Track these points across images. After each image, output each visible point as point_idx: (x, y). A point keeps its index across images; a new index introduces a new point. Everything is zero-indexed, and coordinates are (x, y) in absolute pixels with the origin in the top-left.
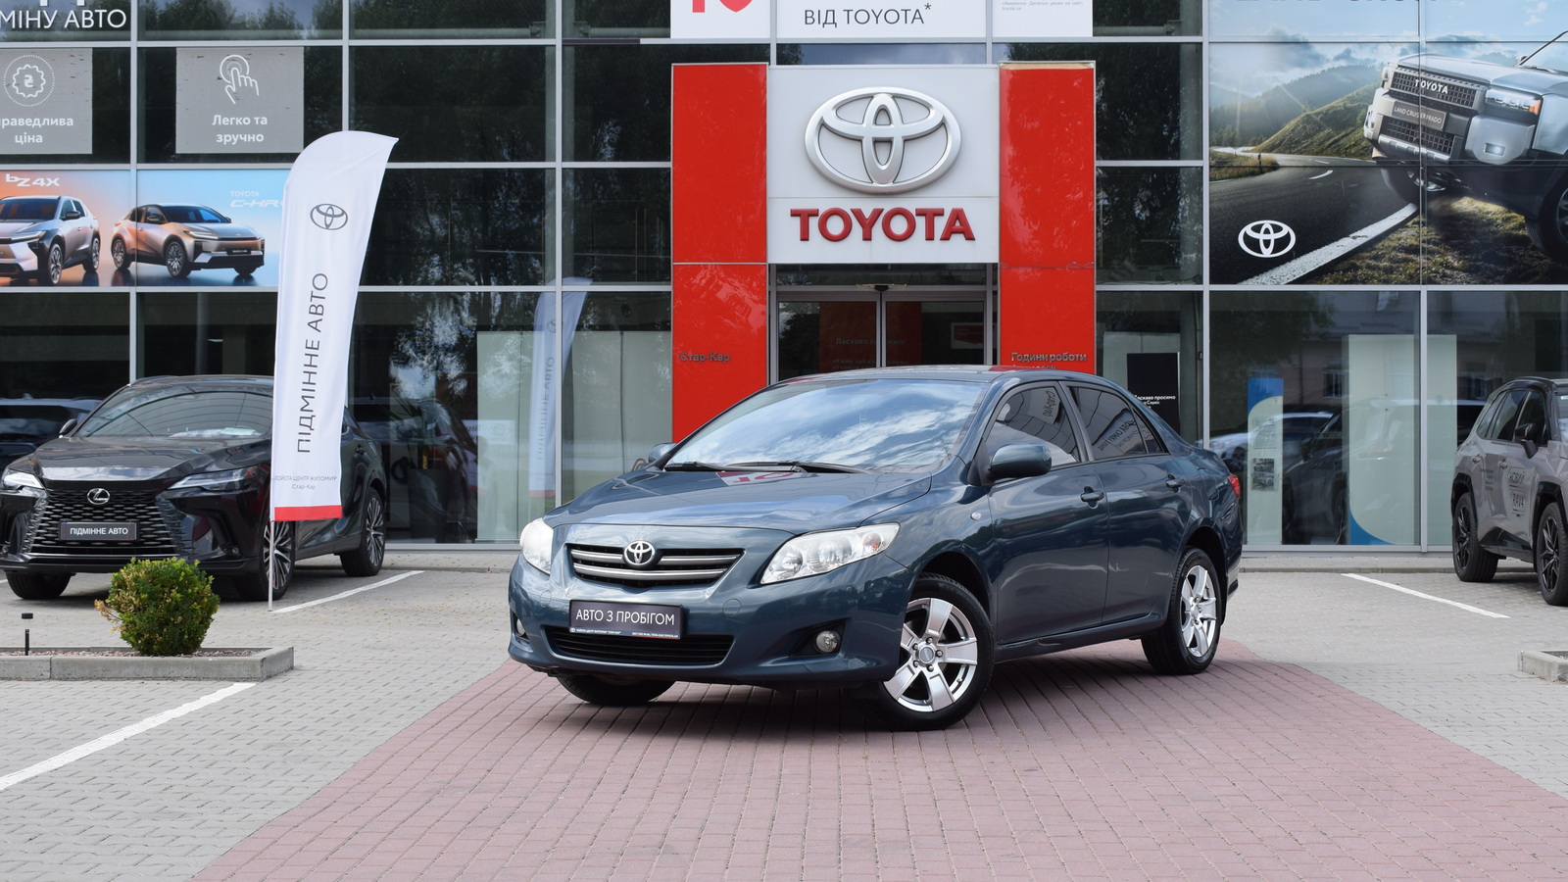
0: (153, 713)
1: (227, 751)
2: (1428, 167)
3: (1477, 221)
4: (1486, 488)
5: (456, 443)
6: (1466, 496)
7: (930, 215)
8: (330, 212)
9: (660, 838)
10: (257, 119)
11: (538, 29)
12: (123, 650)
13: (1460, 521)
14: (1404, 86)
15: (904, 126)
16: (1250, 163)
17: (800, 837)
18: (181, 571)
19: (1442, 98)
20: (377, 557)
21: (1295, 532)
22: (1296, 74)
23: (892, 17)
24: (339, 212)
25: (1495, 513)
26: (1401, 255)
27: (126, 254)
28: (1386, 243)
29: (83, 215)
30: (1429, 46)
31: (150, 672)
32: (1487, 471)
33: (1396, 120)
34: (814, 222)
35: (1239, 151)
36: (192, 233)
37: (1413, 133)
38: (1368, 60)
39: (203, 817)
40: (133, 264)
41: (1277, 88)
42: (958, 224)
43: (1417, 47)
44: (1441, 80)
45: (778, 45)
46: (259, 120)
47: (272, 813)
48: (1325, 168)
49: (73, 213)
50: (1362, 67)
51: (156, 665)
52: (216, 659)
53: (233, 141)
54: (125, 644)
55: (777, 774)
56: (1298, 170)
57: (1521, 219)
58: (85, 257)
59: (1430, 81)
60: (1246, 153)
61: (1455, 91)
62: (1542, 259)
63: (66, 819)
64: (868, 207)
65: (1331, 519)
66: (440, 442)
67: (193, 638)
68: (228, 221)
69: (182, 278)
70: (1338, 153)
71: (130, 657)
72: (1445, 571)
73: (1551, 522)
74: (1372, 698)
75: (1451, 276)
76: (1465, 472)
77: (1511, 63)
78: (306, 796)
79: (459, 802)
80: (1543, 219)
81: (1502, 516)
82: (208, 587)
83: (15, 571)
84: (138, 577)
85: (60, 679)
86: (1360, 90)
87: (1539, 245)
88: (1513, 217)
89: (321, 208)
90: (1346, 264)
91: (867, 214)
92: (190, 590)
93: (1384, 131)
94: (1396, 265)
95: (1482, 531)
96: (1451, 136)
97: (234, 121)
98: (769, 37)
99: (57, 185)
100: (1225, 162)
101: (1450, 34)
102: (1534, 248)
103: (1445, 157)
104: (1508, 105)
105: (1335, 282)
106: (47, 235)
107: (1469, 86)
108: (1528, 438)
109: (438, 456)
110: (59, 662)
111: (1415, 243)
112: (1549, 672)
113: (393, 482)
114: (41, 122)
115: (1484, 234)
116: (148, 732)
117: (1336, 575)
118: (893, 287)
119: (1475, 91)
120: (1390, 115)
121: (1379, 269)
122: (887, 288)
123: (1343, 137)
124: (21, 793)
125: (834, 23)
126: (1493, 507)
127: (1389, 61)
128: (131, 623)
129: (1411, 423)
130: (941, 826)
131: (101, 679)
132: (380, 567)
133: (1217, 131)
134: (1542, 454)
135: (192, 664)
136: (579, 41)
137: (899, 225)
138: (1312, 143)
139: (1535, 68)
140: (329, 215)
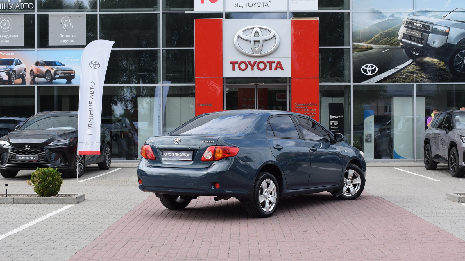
0: (44, 215)
1: (67, 227)
2: (416, 48)
3: (431, 64)
4: (434, 143)
5: (131, 130)
6: (428, 145)
7: (271, 63)
8: (95, 63)
9: (196, 254)
10: (72, 35)
11: (155, 9)
12: (35, 195)
13: (426, 152)
14: (409, 25)
15: (263, 37)
16: (364, 47)
17: (238, 254)
18: (52, 172)
19: (420, 28)
20: (109, 164)
21: (378, 155)
22: (378, 21)
23: (259, 5)
24: (97, 63)
25: (437, 150)
26: (409, 74)
27: (34, 75)
28: (404, 70)
29: (21, 64)
30: (416, 13)
31: (43, 202)
32: (435, 138)
33: (407, 35)
34: (237, 65)
35: (361, 44)
36: (53, 69)
37: (412, 38)
38: (399, 17)
39: (60, 249)
40: (36, 78)
41: (372, 25)
42: (279, 65)
43: (413, 13)
44: (420, 23)
45: (226, 13)
46: (73, 36)
47: (81, 247)
48: (386, 49)
49: (18, 63)
50: (397, 19)
51: (45, 199)
52: (62, 197)
53: (65, 42)
54: (35, 193)
55: (230, 233)
56: (378, 49)
57: (444, 63)
58: (22, 76)
59: (417, 23)
60: (363, 44)
61: (424, 26)
62: (450, 75)
63: (20, 249)
64: (252, 61)
65: (388, 151)
66: (127, 130)
67: (55, 191)
68: (64, 65)
69: (50, 82)
70: (390, 44)
71: (37, 197)
72: (422, 166)
73: (453, 153)
74: (404, 208)
75: (423, 80)
76: (428, 138)
77: (441, 18)
78: (91, 241)
79: (136, 243)
80: (450, 63)
81: (438, 150)
82: (60, 176)
83: (2, 170)
84: (39, 173)
85: (16, 204)
86: (397, 26)
87: (449, 71)
88: (441, 63)
89: (92, 62)
90: (392, 77)
91: (252, 63)
92: (55, 177)
93: (403, 38)
94: (407, 77)
95: (433, 155)
96: (423, 39)
97: (66, 36)
98: (223, 11)
99: (14, 55)
100: (357, 47)
101: (423, 9)
102: (447, 72)
103: (421, 45)
104: (440, 30)
105: (389, 82)
106: (11, 69)
107: (428, 24)
108: (446, 128)
109: (126, 134)
110: (16, 199)
111: (413, 71)
112: (455, 199)
113: (113, 141)
114: (9, 37)
115: (433, 68)
116: (43, 221)
117: (390, 168)
118: (260, 84)
119: (430, 26)
120: (405, 33)
121: (402, 78)
122: (258, 84)
123: (391, 39)
124: (6, 241)
125: (242, 6)
126: (436, 148)
127: (405, 18)
128: (37, 187)
129: (412, 123)
130: (279, 250)
131: (29, 204)
132: (110, 167)
133: (355, 38)
134: (451, 133)
135: (56, 199)
136: (167, 12)
137: (262, 66)
138: (382, 41)
139: (447, 19)
140: (95, 64)
